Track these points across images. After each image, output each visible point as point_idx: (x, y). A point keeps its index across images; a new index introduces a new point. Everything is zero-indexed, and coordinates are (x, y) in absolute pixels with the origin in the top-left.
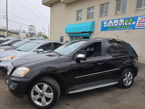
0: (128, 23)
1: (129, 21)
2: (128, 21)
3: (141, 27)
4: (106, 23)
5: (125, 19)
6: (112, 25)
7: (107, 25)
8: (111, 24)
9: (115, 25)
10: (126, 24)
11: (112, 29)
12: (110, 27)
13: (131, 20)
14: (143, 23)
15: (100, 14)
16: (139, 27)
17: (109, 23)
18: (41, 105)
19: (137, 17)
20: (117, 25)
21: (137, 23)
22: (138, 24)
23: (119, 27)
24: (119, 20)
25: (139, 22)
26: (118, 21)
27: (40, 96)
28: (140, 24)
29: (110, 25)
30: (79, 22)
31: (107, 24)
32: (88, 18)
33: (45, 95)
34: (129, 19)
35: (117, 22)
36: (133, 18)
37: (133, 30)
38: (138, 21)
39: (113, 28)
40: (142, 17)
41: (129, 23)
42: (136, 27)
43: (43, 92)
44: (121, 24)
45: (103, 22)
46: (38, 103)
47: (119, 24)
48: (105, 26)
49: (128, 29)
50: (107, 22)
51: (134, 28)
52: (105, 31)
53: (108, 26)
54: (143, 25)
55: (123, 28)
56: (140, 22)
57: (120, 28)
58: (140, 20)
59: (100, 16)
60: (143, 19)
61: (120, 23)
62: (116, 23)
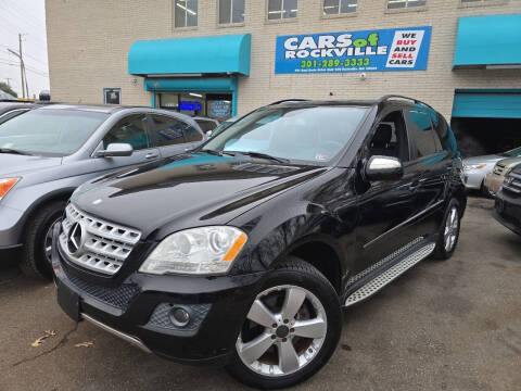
0: (363, 49)
1: (369, 44)
2: (364, 43)
3: (404, 66)
4: (292, 44)
5: (355, 36)
6: (313, 54)
7: (297, 51)
8: (310, 50)
9: (323, 55)
10: (358, 52)
11: (312, 67)
12: (306, 59)
13: (373, 39)
14: (408, 53)
15: (270, 9)
16: (397, 66)
17: (303, 46)
18: (277, 371)
19: (392, 32)
20: (329, 53)
21: (392, 52)
22: (394, 56)
23: (337, 62)
24: (336, 35)
25: (398, 49)
26: (332, 39)
27: (273, 337)
28: (399, 56)
29: (307, 54)
30: (186, 33)
31: (295, 47)
32: (223, 18)
33: (293, 330)
34: (366, 35)
35: (330, 45)
36: (379, 33)
37: (381, 73)
38: (394, 46)
39: (318, 64)
40: (405, 32)
41: (369, 50)
42: (388, 65)
43: (286, 321)
44: (343, 51)
45: (281, 41)
46: (266, 370)
47: (337, 51)
48: (288, 55)
49: (365, 71)
50: (296, 40)
51: (382, 69)
52: (289, 75)
53: (299, 54)
54: (408, 59)
55: (350, 66)
56: (401, 47)
57: (339, 66)
58: (400, 43)
59: (270, 17)
60: (410, 39)
61: (340, 49)
62: (326, 48)
